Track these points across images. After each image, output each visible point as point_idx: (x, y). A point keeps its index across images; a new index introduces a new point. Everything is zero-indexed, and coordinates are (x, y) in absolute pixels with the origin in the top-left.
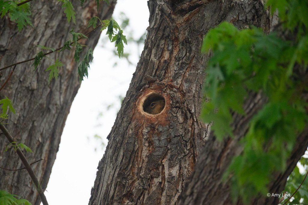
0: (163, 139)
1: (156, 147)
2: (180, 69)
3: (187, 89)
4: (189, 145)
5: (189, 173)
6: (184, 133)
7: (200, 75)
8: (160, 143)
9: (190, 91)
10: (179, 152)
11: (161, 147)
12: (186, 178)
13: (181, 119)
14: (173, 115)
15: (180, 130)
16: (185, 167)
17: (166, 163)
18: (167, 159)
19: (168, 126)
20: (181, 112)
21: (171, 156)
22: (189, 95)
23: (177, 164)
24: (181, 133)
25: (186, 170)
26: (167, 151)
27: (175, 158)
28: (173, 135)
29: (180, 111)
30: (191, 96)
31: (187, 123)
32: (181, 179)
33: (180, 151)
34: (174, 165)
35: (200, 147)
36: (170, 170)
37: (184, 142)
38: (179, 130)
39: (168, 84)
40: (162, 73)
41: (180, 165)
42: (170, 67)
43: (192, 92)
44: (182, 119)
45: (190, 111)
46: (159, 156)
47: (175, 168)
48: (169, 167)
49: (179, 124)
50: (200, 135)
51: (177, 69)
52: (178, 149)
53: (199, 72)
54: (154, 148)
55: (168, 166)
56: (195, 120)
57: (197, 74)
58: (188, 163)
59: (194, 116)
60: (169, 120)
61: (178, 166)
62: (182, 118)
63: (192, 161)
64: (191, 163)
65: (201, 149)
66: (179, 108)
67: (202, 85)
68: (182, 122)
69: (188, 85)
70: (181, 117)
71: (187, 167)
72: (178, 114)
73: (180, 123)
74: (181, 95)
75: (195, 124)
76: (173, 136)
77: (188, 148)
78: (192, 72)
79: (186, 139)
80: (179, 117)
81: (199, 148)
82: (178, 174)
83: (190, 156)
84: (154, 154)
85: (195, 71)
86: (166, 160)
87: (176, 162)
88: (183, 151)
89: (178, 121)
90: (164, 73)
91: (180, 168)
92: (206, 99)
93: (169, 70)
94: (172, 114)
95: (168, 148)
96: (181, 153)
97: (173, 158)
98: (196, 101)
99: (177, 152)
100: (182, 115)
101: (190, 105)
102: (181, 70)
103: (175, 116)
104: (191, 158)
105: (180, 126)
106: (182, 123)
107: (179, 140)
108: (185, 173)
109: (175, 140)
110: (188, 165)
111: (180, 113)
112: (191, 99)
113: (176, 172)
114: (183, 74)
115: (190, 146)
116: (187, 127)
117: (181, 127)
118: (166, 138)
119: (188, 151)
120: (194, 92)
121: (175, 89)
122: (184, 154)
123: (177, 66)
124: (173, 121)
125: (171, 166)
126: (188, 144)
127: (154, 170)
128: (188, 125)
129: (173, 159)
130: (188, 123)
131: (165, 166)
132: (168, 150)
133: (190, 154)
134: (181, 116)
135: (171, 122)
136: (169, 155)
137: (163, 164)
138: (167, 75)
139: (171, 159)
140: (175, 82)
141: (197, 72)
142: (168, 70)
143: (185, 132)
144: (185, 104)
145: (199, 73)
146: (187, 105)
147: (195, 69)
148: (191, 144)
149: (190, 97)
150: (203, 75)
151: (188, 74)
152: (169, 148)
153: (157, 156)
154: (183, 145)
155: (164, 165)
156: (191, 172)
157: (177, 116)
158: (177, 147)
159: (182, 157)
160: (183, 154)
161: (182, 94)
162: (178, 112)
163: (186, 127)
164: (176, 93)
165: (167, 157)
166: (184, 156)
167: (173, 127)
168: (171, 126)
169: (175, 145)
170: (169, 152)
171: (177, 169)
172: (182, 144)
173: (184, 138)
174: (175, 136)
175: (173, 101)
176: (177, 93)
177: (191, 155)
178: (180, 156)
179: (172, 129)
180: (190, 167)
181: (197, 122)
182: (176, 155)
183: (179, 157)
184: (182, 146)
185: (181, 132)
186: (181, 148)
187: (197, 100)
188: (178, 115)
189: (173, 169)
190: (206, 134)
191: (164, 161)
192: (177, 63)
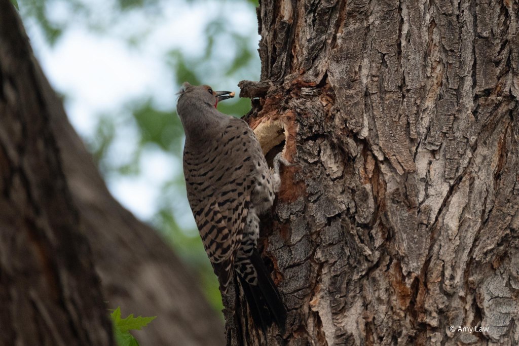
0: (300, 238)
1: (285, 269)
2: (320, 32)
3: (342, 78)
4: (380, 234)
5: (394, 313)
6: (353, 204)
7: (376, 28)
8: (293, 252)
9: (354, 81)
10: (352, 261)
11: (298, 265)
12: (387, 330)
13: (334, 167)
14: (309, 163)
15: (340, 198)
16: (379, 299)
17: (321, 305)
18: (322, 294)
19: (301, 199)
20: (328, 146)
21: (334, 280)
22: (351, 92)
23: (354, 297)
24: (344, 207)
25: (383, 308)
26: (320, 270)
27: (345, 281)
28: (320, 219)
29: (325, 145)
30: (358, 95)
31: (354, 174)
32: (376, 339)
33: (355, 258)
34: (346, 303)
35: (412, 229)
36: (340, 321)
37: (358, 231)
38: (335, 199)
39: (293, 85)
40: (282, 62)
41: (364, 298)
42: (298, 35)
43: (361, 83)
44: (338, 167)
45: (355, 136)
46: (298, 290)
47: (353, 311)
48: (333, 313)
49: (331, 183)
50: (406, 196)
51: (314, 35)
52: (348, 254)
53: (371, 20)
54: (280, 273)
55: (331, 314)
56: (381, 158)
57: (368, 27)
58: (383, 285)
59: (375, 147)
60: (303, 181)
61: (359, 303)
62: (336, 162)
63: (396, 278)
64: (397, 282)
65: (415, 236)
66: (323, 136)
67: (386, 57)
68: (339, 174)
69: (343, 67)
70: (333, 161)
71: (384, 297)
72: (322, 154)
73: (333, 180)
74: (327, 100)
75: (383, 168)
76: (324, 221)
77: (378, 242)
78: (352, 27)
79: (363, 220)
80: (329, 162)
81: (408, 234)
82: (362, 326)
83: (388, 266)
84: (285, 291)
85: (361, 23)
86: (322, 297)
87: (351, 294)
88: (362, 258)
89: (328, 175)
90: (285, 60)
91: (365, 306)
92: (408, 91)
93: (297, 45)
94: (306, 161)
95: (318, 259)
96: (359, 262)
97: (338, 284)
98: (374, 105)
99: (348, 263)
100: (335, 155)
101: (354, 121)
102: (322, 32)
103: (315, 163)
104: (392, 271)
105: (337, 186)
106: (341, 177)
107: (342, 227)
108: (383, 316)
109: (332, 232)
110: (387, 290)
111: (329, 152)
112: (356, 104)
113: (357, 322)
114: (330, 41)
115: (383, 235)
116: (358, 183)
117: (341, 190)
118: (304, 233)
119: (377, 254)
120: (365, 81)
121: (305, 91)
122: (366, 264)
123: (310, 25)
124: (314, 179)
125: (339, 310)
126: (373, 231)
127: (295, 335)
128: (360, 179)
129: (340, 287)
130: (357, 172)
131: (320, 314)
132: (321, 265)
133: (388, 258)
134: (333, 157)
135: (308, 185)
136: (326, 279)
137: (314, 309)
138: (295, 61)
139: (335, 288)
140: (311, 72)
141: (365, 25)
142: (295, 47)
143: (353, 199)
144: (337, 121)
145: (373, 23)
146: (345, 121)
147: (358, 16)
148: (385, 230)
149: (354, 97)
150: (385, 27)
151: (342, 38)
152: (323, 260)
153: (295, 292)
154: (356, 238)
155: (317, 312)
156: (401, 309)
157: (319, 162)
158: (342, 249)
159: (364, 273)
160: (365, 266)
161: (328, 98)
162: (322, 148)
163: (353, 184)
164: (311, 99)
165: (321, 286)
166: (371, 270)
167: (316, 197)
168: (311, 194)
169: (336, 247)
170: (325, 271)
171: (359, 311)
172: (352, 236)
173: (356, 217)
174: (330, 220)
175: (302, 125)
176: (313, 99)
177: (391, 260)
178: (358, 273)
179: (314, 202)
180: (394, 298)
181: (387, 160)
182: (345, 273)
183: (356, 277)
184: (355, 241)
185: (343, 202)
186: (354, 249)
187: (378, 100)
188: (324, 158)
189: (345, 316)
190: (426, 189)
191: (315, 302)
192: (310, 18)
